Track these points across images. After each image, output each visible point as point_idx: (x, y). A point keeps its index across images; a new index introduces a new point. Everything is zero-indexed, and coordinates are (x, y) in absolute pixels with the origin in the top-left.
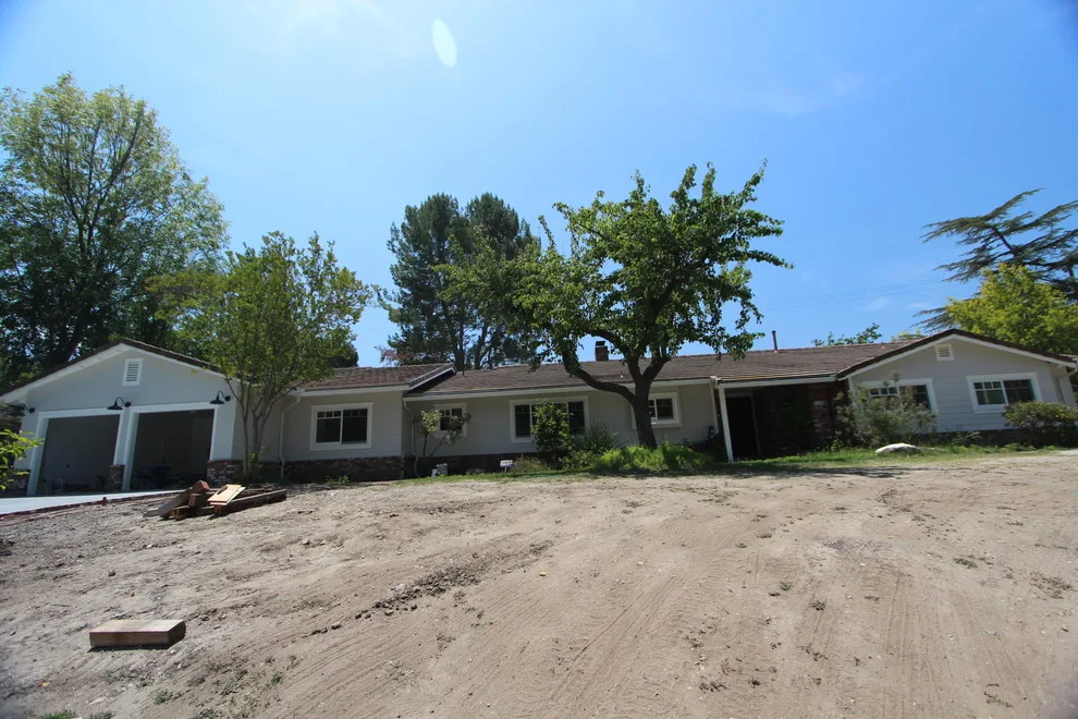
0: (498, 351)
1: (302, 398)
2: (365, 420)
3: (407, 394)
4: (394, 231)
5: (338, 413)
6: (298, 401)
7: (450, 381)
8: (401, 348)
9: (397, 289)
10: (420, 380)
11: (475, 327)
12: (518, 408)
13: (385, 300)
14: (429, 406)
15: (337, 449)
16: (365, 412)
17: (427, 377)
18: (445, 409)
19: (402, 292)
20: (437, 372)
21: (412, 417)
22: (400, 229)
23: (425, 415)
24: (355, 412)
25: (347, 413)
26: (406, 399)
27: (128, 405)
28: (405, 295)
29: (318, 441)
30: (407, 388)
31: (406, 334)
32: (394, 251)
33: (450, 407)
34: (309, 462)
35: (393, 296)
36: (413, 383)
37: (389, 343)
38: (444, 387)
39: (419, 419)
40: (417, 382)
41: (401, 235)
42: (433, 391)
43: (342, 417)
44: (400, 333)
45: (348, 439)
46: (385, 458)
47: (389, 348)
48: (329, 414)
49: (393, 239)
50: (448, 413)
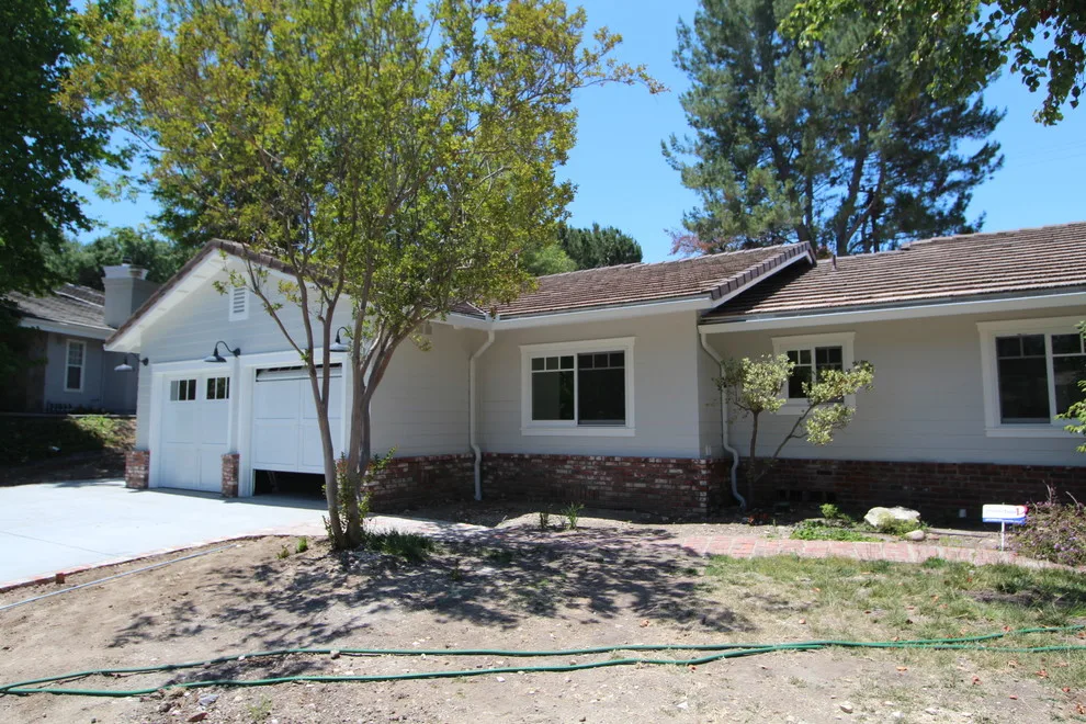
0: (880, 221)
1: (498, 333)
2: (621, 374)
3: (706, 317)
4: (685, 32)
5: (567, 361)
6: (492, 338)
7: (803, 281)
8: (705, 231)
9: (693, 133)
10: (737, 283)
11: (833, 182)
12: (1005, 345)
13: (673, 154)
14: (760, 345)
15: (571, 436)
16: (618, 358)
17: (752, 275)
18: (799, 349)
19: (701, 134)
20: (775, 263)
21: (722, 373)
22: (692, 27)
23: (753, 370)
24: (601, 358)
25: (585, 359)
26: (706, 329)
27: (237, 353)
28: (707, 140)
29: (536, 416)
30: (707, 303)
31: (710, 205)
32: (684, 68)
33: (811, 343)
34: (521, 457)
35: (686, 145)
36: (720, 292)
37: (686, 226)
38: (795, 297)
39: (737, 377)
40: (729, 287)
41: (694, 37)
42: (768, 306)
43: (575, 369)
44: (700, 205)
45: (589, 415)
46: (665, 462)
47: (686, 233)
48: (552, 362)
49: (682, 48)
50: (806, 355)
